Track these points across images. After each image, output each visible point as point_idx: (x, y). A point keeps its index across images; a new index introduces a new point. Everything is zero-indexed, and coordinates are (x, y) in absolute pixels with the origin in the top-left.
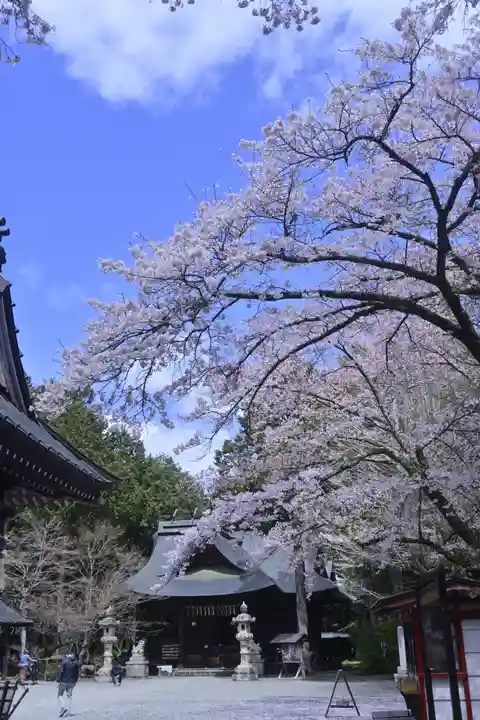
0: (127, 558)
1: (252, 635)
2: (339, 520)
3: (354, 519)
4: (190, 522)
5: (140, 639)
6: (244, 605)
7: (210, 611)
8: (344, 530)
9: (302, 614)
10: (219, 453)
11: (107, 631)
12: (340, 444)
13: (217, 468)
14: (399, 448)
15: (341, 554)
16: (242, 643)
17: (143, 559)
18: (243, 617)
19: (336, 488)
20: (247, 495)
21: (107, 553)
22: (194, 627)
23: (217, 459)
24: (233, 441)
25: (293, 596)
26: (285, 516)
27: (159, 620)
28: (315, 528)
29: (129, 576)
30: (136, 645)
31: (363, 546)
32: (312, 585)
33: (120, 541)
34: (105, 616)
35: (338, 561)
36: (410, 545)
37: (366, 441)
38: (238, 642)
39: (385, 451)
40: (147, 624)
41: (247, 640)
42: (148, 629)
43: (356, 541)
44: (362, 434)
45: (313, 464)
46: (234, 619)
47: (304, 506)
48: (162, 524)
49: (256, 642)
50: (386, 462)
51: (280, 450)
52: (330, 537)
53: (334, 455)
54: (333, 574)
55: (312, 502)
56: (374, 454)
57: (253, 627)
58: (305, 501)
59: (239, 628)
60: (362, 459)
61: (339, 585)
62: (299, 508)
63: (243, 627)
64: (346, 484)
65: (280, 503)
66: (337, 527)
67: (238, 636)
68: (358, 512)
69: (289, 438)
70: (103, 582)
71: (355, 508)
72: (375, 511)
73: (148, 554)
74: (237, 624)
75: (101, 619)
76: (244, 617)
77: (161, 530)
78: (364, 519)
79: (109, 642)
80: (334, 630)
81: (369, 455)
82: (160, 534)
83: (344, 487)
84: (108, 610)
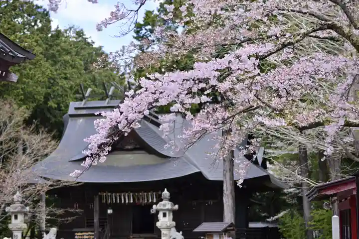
0: (36, 141)
1: (174, 223)
2: (275, 102)
3: (293, 100)
4: (105, 103)
5: (51, 227)
6: (166, 193)
7: (127, 199)
8: (281, 113)
9: (228, 202)
10: (139, 27)
11: (16, 217)
12: (280, 18)
13: (136, 42)
14: (348, 23)
15: (275, 141)
16: (163, 232)
17: (53, 142)
18: (164, 205)
19: (275, 66)
20: (178, 75)
21: (13, 135)
22: (110, 215)
23: (137, 32)
24: (156, 12)
25: (220, 184)
26: (216, 97)
27: (72, 207)
28: (250, 111)
29: (37, 160)
30: (47, 232)
31: (302, 129)
32: (244, 171)
33: (27, 122)
34: (12, 202)
35: (270, 147)
36: (354, 129)
37: (312, 14)
38: (159, 231)
39: (332, 27)
40: (60, 211)
41: (169, 228)
42: (61, 216)
43: (293, 124)
44: (307, 6)
45: (249, 40)
46: (154, 206)
47: (238, 87)
48: (73, 105)
49: (178, 231)
50: (332, 39)
51: (210, 24)
52: (267, 122)
53: (275, 30)
54: (264, 160)
55: (247, 82)
56: (320, 29)
57: (176, 215)
58: (239, 81)
59: (160, 215)
60: (306, 35)
61: (271, 172)
62: (231, 89)
63: (165, 215)
64: (286, 62)
65: (213, 82)
66: (274, 109)
67: (158, 224)
68: (297, 94)
69: (222, 9)
70: (9, 167)
71: (294, 89)
72: (315, 93)
73: (58, 137)
74: (158, 212)
75: (8, 205)
76: (166, 205)
77: (71, 111)
78: (302, 101)
79: (19, 229)
80: (263, 220)
81: (314, 31)
82: (71, 116)
83: (284, 66)
84: (15, 197)
